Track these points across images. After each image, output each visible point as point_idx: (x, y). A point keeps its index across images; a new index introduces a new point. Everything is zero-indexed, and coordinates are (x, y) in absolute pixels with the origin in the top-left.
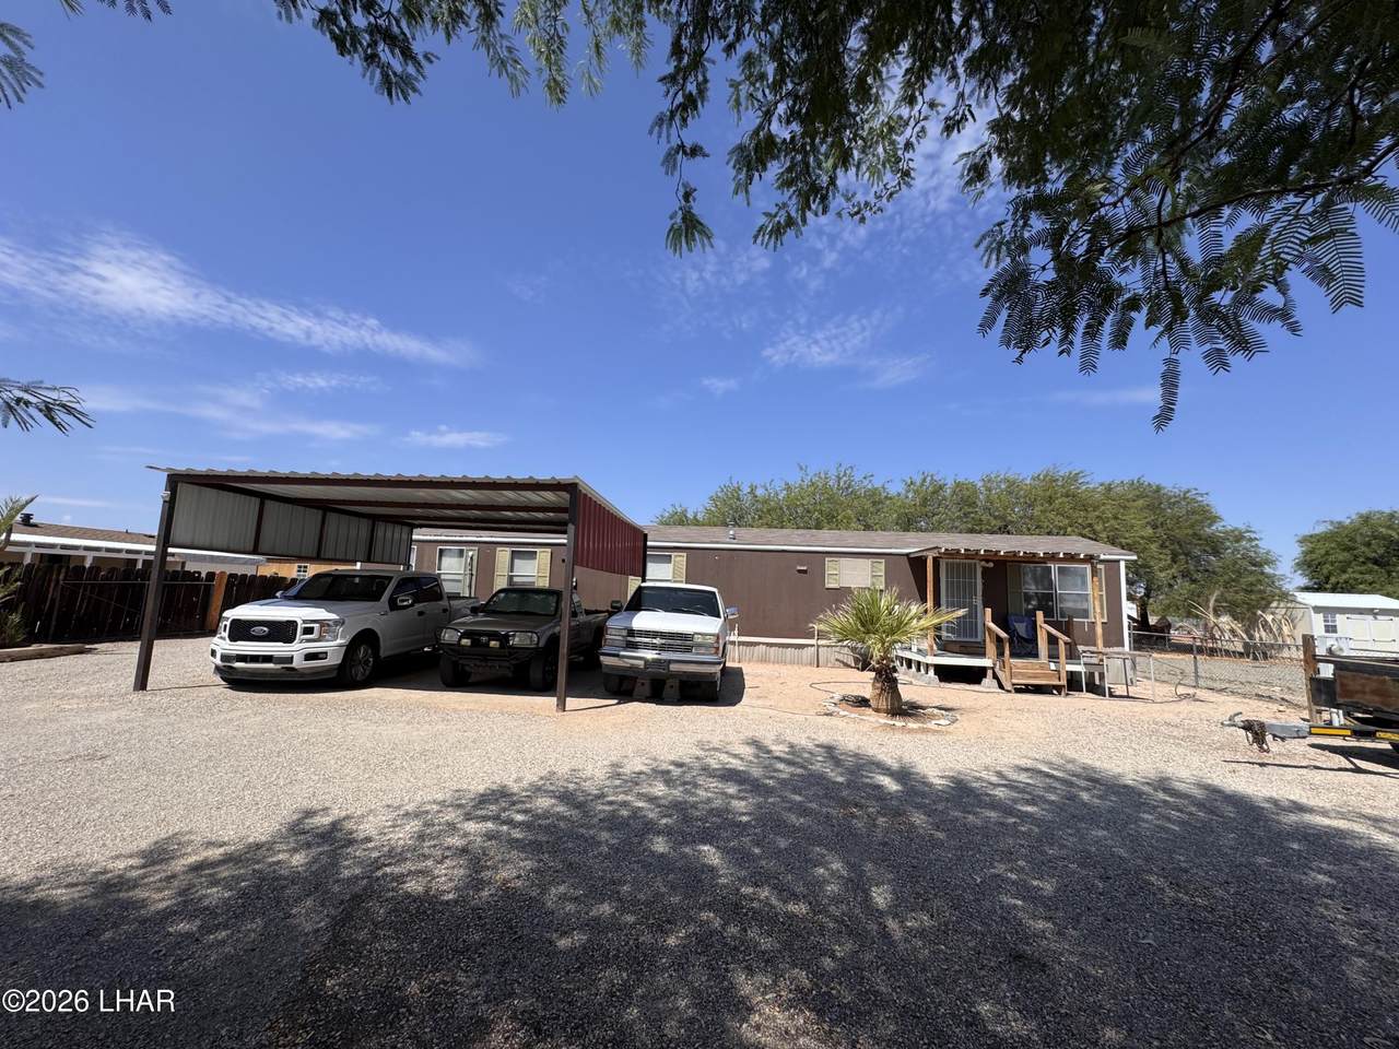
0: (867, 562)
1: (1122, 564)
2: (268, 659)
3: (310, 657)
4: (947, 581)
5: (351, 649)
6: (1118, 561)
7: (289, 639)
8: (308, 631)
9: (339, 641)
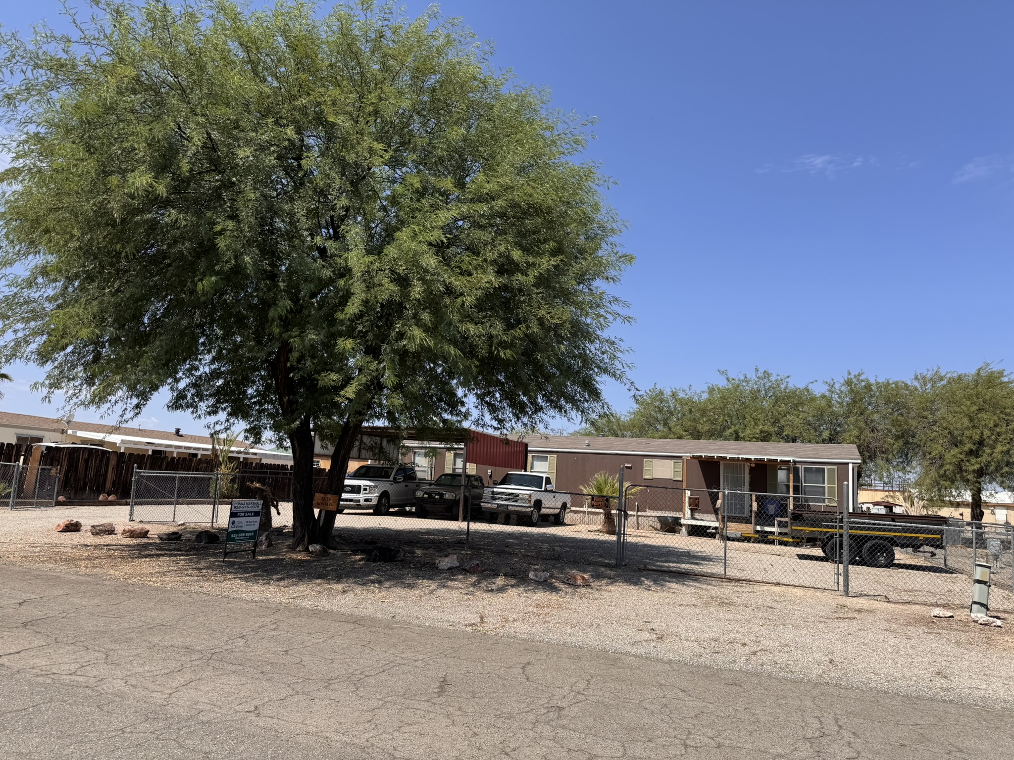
0: (670, 463)
1: (851, 466)
2: (351, 500)
3: (366, 500)
4: (724, 476)
5: (380, 497)
6: (848, 464)
7: (359, 492)
8: (365, 489)
9: (376, 494)
